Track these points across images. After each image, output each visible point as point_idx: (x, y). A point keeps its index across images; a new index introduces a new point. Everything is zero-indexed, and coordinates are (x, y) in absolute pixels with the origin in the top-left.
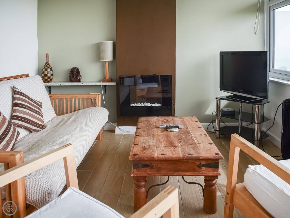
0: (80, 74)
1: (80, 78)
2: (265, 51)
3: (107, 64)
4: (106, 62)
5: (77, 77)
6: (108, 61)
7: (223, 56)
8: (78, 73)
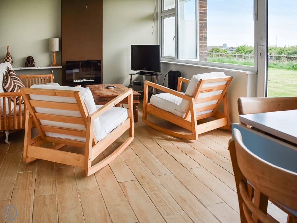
0: (34, 61)
1: (34, 64)
2: (159, 44)
3: (55, 54)
4: (54, 52)
5: (32, 63)
6: (56, 52)
7: (133, 48)
8: (33, 60)
